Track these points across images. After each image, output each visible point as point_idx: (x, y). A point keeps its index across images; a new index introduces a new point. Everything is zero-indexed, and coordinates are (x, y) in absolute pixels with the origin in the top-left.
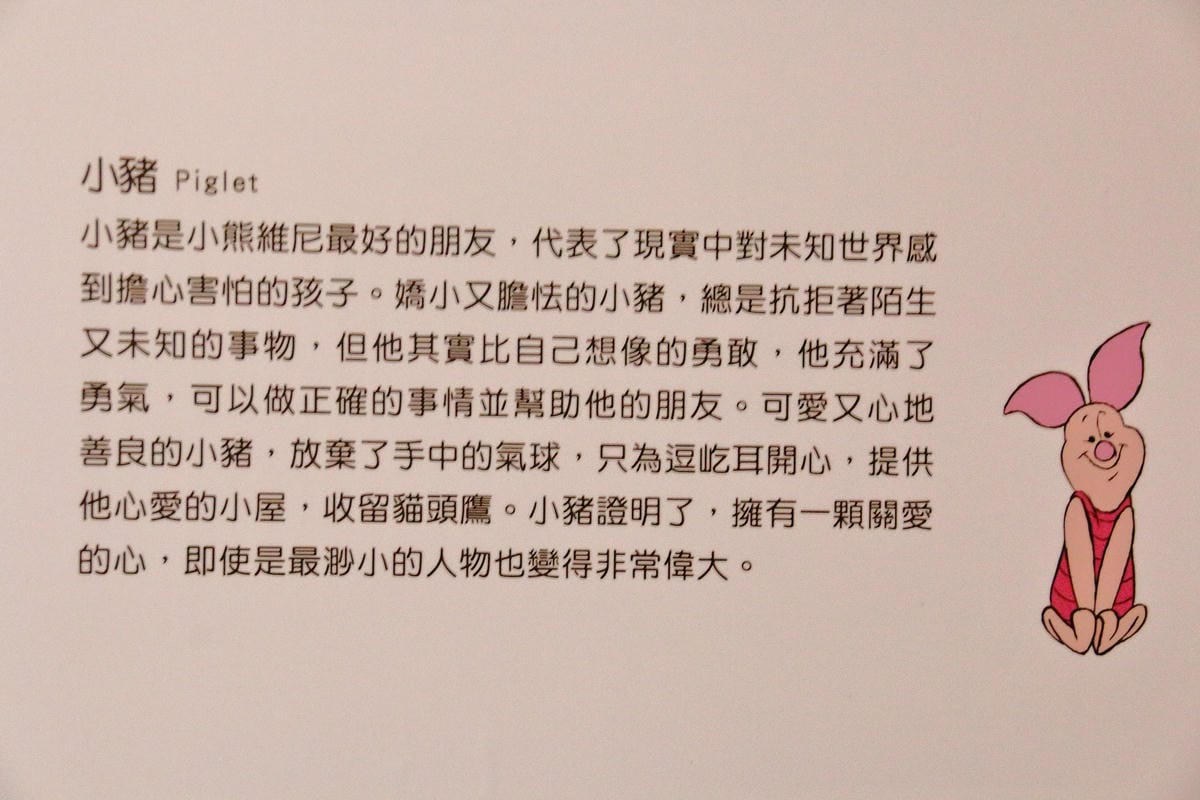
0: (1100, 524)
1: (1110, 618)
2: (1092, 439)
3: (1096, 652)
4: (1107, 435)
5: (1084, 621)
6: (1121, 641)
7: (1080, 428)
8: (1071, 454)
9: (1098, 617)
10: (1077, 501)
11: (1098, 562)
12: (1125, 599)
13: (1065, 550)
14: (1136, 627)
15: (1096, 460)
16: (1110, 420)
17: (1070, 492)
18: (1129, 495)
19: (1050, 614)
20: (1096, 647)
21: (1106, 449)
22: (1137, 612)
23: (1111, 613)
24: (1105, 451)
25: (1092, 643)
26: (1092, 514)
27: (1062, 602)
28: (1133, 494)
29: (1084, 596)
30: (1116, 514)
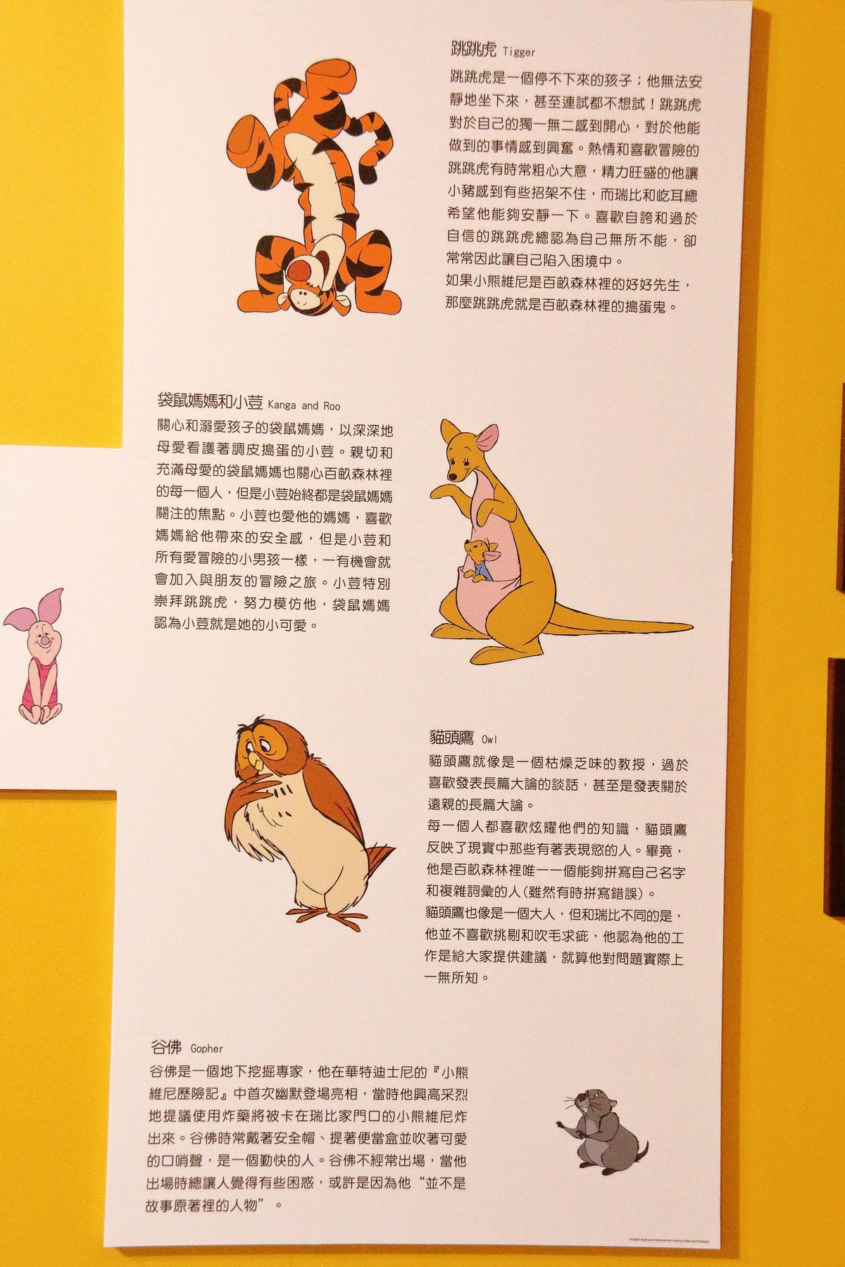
0: (44, 671)
1: (47, 709)
2: (40, 636)
3: (41, 723)
4: (46, 634)
5: (36, 710)
6: (51, 719)
7: (36, 631)
8: (32, 642)
9: (42, 709)
10: (34, 661)
11: (42, 686)
12: (53, 701)
13: (29, 681)
14: (58, 713)
15: (42, 645)
16: (47, 629)
17: (31, 657)
18: (55, 659)
19: (22, 707)
20: (41, 721)
21: (45, 640)
22: (59, 706)
23: (47, 707)
24: (46, 641)
25: (40, 720)
26: (40, 666)
27: (27, 702)
28: (57, 658)
29: (36, 700)
30: (50, 666)
